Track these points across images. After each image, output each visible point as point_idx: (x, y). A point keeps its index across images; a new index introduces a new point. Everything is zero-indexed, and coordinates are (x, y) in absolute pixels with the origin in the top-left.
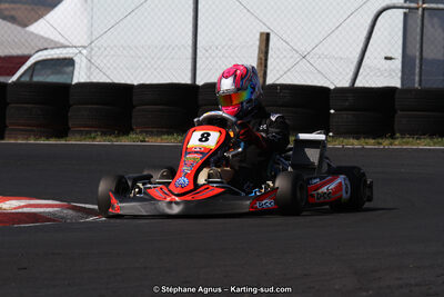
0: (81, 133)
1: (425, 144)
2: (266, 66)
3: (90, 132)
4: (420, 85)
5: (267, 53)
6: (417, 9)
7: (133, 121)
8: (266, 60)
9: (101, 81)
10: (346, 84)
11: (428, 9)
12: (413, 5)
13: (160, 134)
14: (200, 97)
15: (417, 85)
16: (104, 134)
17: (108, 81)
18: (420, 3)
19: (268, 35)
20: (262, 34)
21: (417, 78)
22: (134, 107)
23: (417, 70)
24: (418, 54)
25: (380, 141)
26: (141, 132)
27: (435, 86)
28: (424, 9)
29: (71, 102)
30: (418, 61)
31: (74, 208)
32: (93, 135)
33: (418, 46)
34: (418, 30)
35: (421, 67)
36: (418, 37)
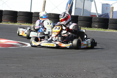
0: (5, 21)
2: (45, 8)
3: (8, 22)
4: (83, 15)
5: (45, 5)
7: (17, 20)
8: (45, 6)
9: (10, 10)
13: (24, 23)
14: (33, 15)
15: (82, 15)
16: (11, 22)
19: (45, 1)
20: (44, 1)
22: (17, 16)
23: (82, 12)
24: (83, 8)
26: (20, 22)
27: (88, 16)
29: (3, 15)
30: (82, 10)
31: (19, 43)
32: (9, 22)
33: (83, 6)
34: (83, 2)
35: (83, 11)
36: (83, 4)
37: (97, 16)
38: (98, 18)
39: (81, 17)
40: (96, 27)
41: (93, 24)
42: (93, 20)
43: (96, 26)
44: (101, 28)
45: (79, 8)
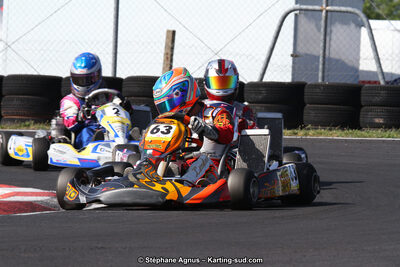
0: (13, 120)
1: (337, 135)
2: (171, 61)
3: (24, 121)
4: (323, 80)
5: (172, 48)
6: (321, 11)
8: (172, 55)
9: (29, 73)
10: (255, 79)
11: (331, 11)
12: (317, 8)
14: (124, 89)
15: (320, 81)
16: (36, 122)
17: (35, 73)
18: (324, 6)
19: (174, 32)
20: (168, 31)
21: (320, 74)
23: (321, 67)
24: (321, 52)
25: (296, 131)
27: (343, 82)
28: (327, 11)
29: (4, 93)
30: (321, 59)
32: (27, 123)
33: (322, 44)
34: (322, 30)
35: (324, 64)
36: (322, 37)
37: (382, 83)
38: (383, 88)
39: (317, 86)
40: (377, 126)
41: (365, 115)
42: (364, 98)
43: (377, 120)
44: (397, 127)
45: (307, 55)
